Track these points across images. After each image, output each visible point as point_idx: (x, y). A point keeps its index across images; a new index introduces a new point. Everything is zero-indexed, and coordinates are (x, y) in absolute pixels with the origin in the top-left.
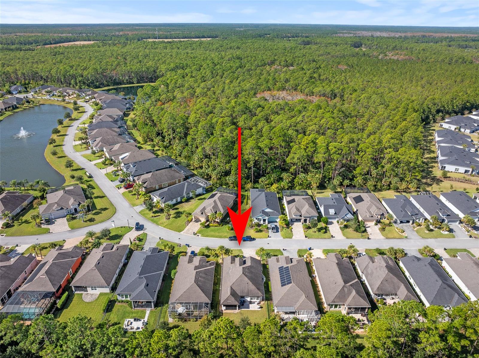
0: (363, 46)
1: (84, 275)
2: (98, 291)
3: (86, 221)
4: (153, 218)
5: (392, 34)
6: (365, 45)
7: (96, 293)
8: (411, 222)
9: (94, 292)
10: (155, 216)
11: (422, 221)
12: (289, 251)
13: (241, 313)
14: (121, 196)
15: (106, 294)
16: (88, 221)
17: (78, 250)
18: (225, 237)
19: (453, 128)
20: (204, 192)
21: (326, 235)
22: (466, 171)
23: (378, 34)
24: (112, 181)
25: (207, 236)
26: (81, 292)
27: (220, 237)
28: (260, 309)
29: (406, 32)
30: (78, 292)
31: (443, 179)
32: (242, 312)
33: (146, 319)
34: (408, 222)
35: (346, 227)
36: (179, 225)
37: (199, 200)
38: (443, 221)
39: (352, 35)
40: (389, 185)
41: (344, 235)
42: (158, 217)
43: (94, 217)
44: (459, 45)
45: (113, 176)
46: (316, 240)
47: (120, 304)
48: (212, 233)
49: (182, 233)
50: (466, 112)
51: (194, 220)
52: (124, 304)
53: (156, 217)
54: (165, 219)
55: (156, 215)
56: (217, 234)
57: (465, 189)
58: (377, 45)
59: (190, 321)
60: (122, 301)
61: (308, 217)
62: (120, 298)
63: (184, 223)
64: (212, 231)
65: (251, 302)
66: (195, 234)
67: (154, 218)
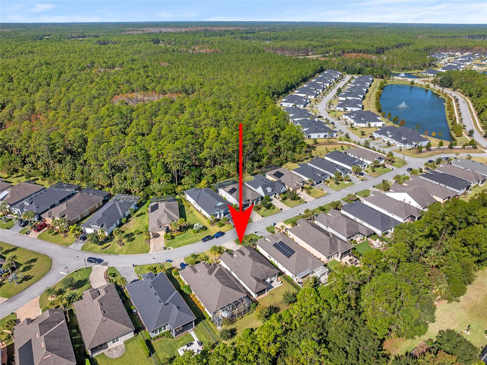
0: (161, 42)
1: (97, 331)
2: (121, 341)
3: (21, 282)
4: (104, 250)
5: (179, 30)
6: (163, 41)
7: (119, 344)
8: (323, 181)
9: (117, 344)
10: (106, 247)
11: (328, 179)
12: (260, 233)
13: (271, 294)
14: (40, 241)
15: (131, 340)
16: (22, 281)
17: (56, 313)
18: (197, 241)
19: (291, 105)
20: (137, 208)
21: (275, 210)
22: (325, 136)
23: (164, 30)
24: (8, 228)
25: (179, 246)
26: (100, 352)
27: (193, 242)
28: (282, 284)
29: (187, 27)
30: (97, 354)
31: (315, 146)
32: (271, 292)
33: (196, 339)
34: (321, 182)
35: (284, 199)
36: (140, 246)
37: (138, 216)
38: (341, 174)
39: (141, 32)
40: (286, 159)
41: (287, 205)
42: (109, 247)
43: (26, 273)
44: (241, 37)
45: (4, 223)
46: (271, 217)
47: (157, 341)
48: (181, 242)
49: (150, 252)
50: (290, 92)
51: (152, 237)
52: (162, 339)
53: (108, 248)
54: (119, 246)
55: (105, 245)
56: (187, 241)
57: (335, 149)
58: (175, 40)
59: (237, 320)
60: (158, 337)
61: (254, 200)
62: (153, 335)
63: (144, 242)
64: (179, 240)
65: (271, 282)
66: (165, 248)
67: (106, 249)
